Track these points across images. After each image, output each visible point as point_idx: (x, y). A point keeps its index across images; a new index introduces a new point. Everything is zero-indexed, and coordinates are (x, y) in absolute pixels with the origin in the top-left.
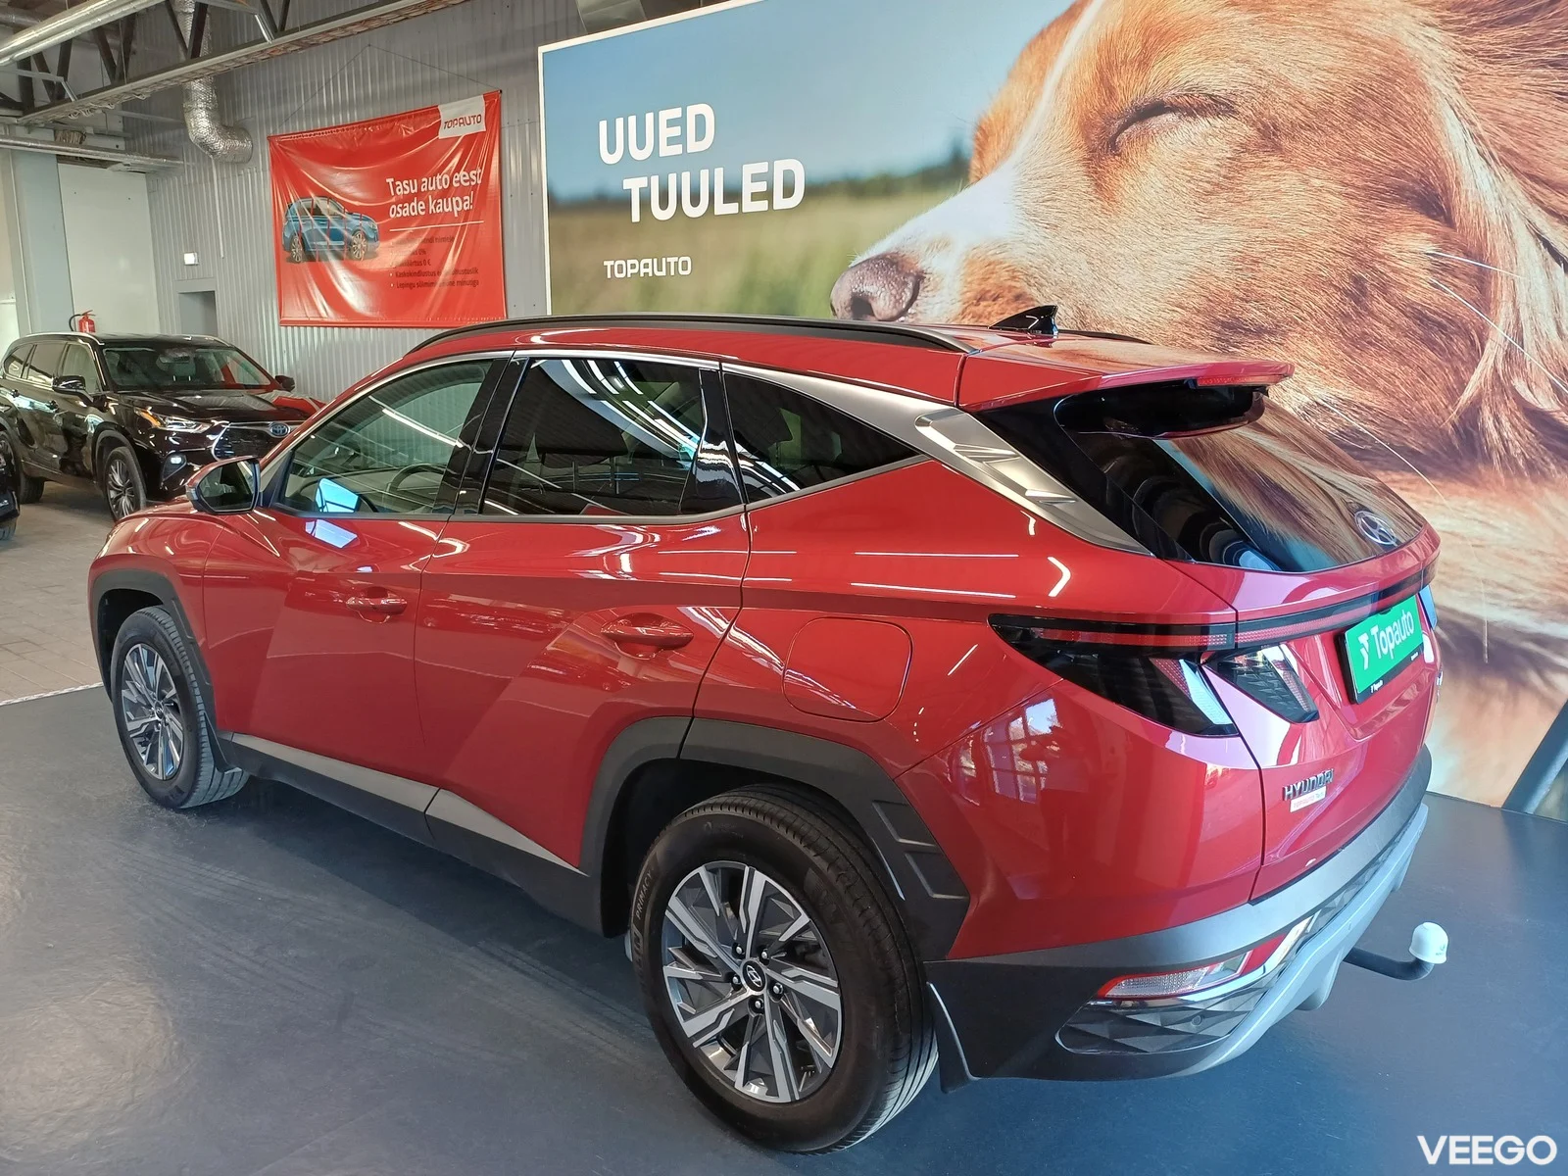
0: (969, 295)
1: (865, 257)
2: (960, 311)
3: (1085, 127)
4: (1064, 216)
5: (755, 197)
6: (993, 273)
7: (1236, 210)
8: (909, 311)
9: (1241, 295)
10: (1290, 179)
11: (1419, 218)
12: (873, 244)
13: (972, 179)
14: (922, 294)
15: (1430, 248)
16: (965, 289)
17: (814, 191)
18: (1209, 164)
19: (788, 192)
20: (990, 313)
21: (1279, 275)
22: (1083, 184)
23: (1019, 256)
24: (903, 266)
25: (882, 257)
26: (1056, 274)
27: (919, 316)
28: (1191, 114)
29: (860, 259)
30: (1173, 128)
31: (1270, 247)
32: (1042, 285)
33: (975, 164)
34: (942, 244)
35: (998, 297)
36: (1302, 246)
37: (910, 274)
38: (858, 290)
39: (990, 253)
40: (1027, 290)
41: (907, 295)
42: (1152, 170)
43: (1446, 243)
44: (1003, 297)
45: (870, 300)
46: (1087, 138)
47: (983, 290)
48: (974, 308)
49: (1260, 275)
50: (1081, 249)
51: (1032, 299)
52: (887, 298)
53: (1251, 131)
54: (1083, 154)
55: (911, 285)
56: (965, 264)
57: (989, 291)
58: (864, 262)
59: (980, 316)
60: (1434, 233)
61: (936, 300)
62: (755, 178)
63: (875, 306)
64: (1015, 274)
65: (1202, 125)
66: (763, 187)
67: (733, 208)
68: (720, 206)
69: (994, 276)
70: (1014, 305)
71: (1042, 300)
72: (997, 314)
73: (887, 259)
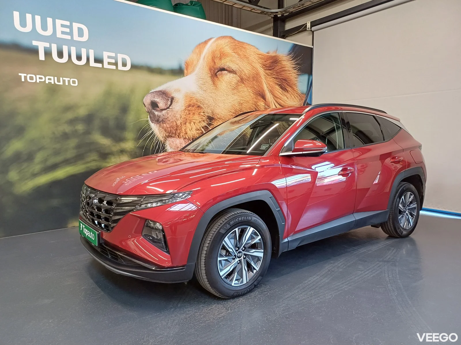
0: (186, 105)
1: (155, 90)
2: (184, 108)
3: (210, 70)
4: (207, 89)
5: (109, 63)
7: (238, 93)
8: (170, 107)
10: (245, 89)
11: (262, 99)
12: (157, 87)
13: (185, 75)
14: (173, 103)
15: (264, 105)
16: (185, 103)
17: (134, 67)
18: (233, 83)
19: (124, 65)
20: (192, 110)
22: (211, 82)
23: (198, 96)
24: (167, 95)
25: (160, 91)
26: (207, 102)
27: (173, 109)
28: (229, 72)
29: (153, 91)
30: (227, 74)
31: (244, 101)
33: (185, 71)
34: (178, 91)
35: (194, 106)
36: (248, 102)
37: (169, 97)
38: (153, 100)
39: (191, 95)
40: (200, 105)
41: (169, 103)
42: (223, 82)
43: (265, 104)
45: (157, 103)
46: (211, 72)
48: (188, 108)
49: (243, 107)
50: (211, 97)
51: (202, 107)
52: (163, 103)
53: (239, 79)
54: (210, 75)
55: (170, 100)
56: (185, 97)
57: (191, 104)
58: (154, 92)
59: (190, 111)
60: (264, 102)
61: (177, 105)
62: (109, 57)
63: (159, 105)
64: (197, 101)
65: (232, 75)
66: (113, 61)
67: (99, 65)
68: (92, 63)
69: (192, 101)
70: (198, 108)
71: (203, 107)
72: (194, 110)
73: (162, 92)
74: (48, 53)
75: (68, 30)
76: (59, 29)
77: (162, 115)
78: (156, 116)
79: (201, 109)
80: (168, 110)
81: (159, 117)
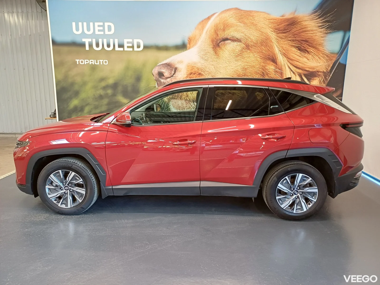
0: (188, 73)
2: (186, 76)
3: (213, 41)
4: (209, 58)
5: (128, 47)
6: (193, 69)
7: (242, 59)
8: (174, 76)
9: (244, 75)
10: (251, 55)
11: (272, 63)
12: (163, 61)
13: (188, 49)
14: (177, 72)
15: (274, 68)
16: (187, 72)
17: (146, 47)
18: (237, 51)
19: (139, 47)
20: (193, 77)
21: (250, 72)
22: (212, 52)
23: (199, 65)
24: (171, 66)
25: (166, 64)
26: (208, 70)
27: (176, 77)
28: (233, 41)
29: (160, 64)
30: (230, 43)
31: (248, 66)
32: (204, 72)
33: (188, 46)
34: (181, 62)
36: (254, 67)
37: (173, 68)
38: (160, 71)
39: (193, 64)
40: (201, 72)
41: (173, 72)
42: (226, 51)
43: (276, 68)
44: (196, 74)
45: (163, 73)
46: (213, 43)
47: (191, 72)
48: (189, 76)
49: (247, 71)
50: (213, 65)
51: (203, 74)
52: (168, 73)
53: (244, 46)
54: (212, 46)
55: (174, 70)
56: (187, 66)
57: (193, 72)
59: (191, 78)
60: (274, 66)
61: (180, 74)
62: (128, 43)
63: (164, 74)
64: (198, 69)
65: (236, 43)
66: (131, 45)
67: (121, 49)
68: (117, 48)
69: (194, 69)
70: (199, 75)
71: (205, 75)
72: (195, 77)
73: (167, 64)
74: (91, 45)
75: (101, 28)
76: (97, 28)
77: (166, 82)
78: (162, 83)
79: (201, 76)
80: (172, 78)
81: (165, 84)
